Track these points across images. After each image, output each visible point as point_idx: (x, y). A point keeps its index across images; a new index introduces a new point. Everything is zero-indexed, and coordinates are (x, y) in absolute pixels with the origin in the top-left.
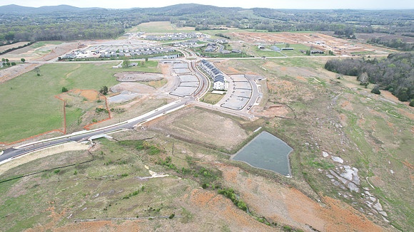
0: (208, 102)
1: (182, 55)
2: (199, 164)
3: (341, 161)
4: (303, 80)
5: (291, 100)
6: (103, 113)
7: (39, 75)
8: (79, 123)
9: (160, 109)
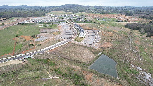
0: (77, 41)
1: (67, 22)
2: (73, 71)
3: (142, 69)
4: (117, 32)
5: (113, 40)
6: (32, 46)
7: (8, 30)
8: (20, 51)
9: (56, 44)
